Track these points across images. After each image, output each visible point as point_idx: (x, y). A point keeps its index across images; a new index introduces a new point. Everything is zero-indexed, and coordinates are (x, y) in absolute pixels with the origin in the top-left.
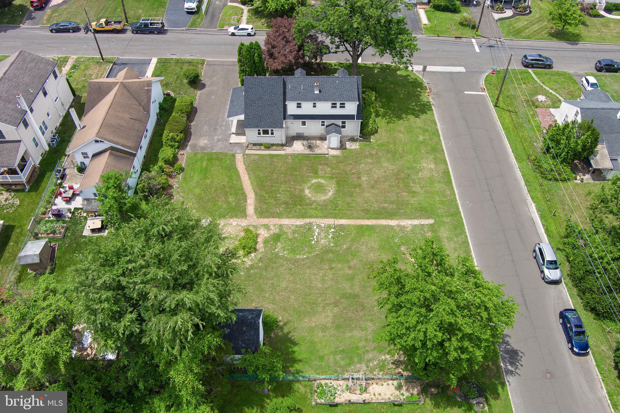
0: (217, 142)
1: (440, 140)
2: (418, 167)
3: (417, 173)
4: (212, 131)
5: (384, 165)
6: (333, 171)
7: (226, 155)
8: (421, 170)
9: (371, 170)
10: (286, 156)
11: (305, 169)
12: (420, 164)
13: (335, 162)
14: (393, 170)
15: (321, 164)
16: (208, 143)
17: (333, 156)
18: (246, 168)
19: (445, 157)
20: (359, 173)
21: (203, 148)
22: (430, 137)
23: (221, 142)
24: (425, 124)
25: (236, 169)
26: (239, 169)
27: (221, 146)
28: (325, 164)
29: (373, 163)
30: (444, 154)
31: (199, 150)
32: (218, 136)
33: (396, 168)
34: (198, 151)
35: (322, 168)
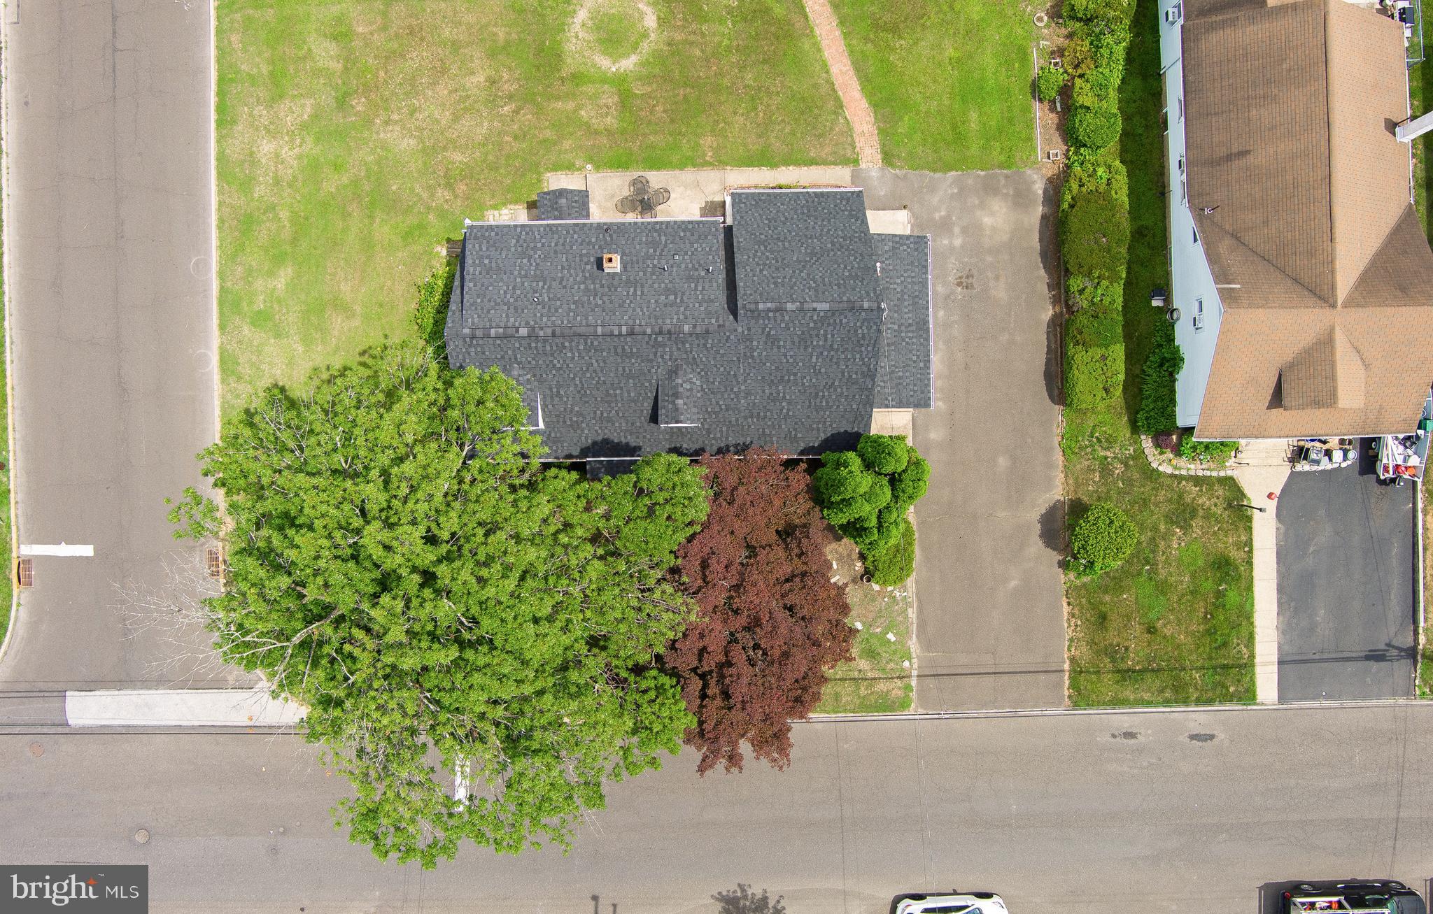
0: (949, 216)
1: (222, 275)
2: (310, 140)
3: (315, 116)
4: (975, 272)
5: (412, 142)
6: (571, 105)
7: (914, 162)
8: (304, 127)
9: (456, 118)
10: (720, 162)
11: (659, 108)
12: (299, 157)
13: (567, 144)
14: (387, 123)
15: (609, 133)
16: (978, 213)
17: (570, 167)
18: (841, 107)
19: (221, 192)
20: (492, 102)
21: (990, 188)
22: (250, 284)
23: (937, 216)
24: (260, 353)
25: (875, 105)
26: (864, 104)
27: (935, 200)
28: (596, 132)
29: (445, 148)
30: (220, 204)
31: (1003, 181)
32: (952, 249)
33: (378, 133)
34: (1007, 177)
35: (607, 114)
